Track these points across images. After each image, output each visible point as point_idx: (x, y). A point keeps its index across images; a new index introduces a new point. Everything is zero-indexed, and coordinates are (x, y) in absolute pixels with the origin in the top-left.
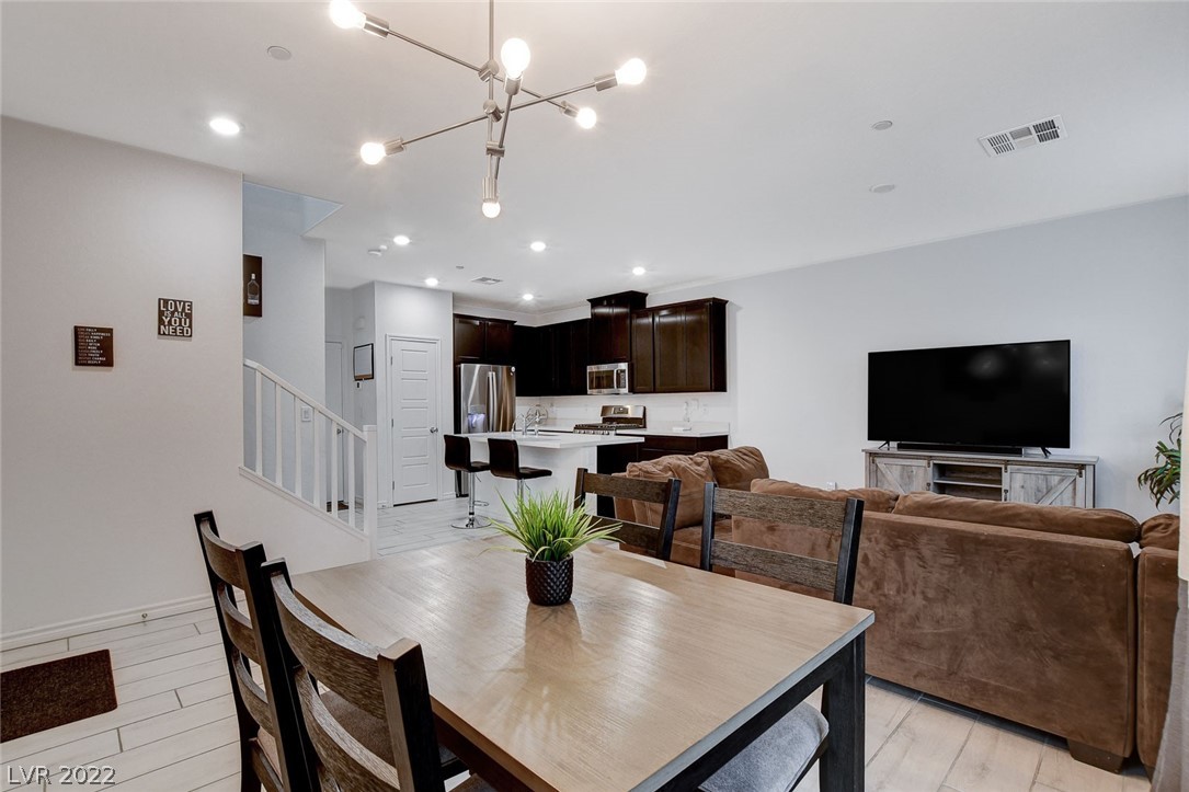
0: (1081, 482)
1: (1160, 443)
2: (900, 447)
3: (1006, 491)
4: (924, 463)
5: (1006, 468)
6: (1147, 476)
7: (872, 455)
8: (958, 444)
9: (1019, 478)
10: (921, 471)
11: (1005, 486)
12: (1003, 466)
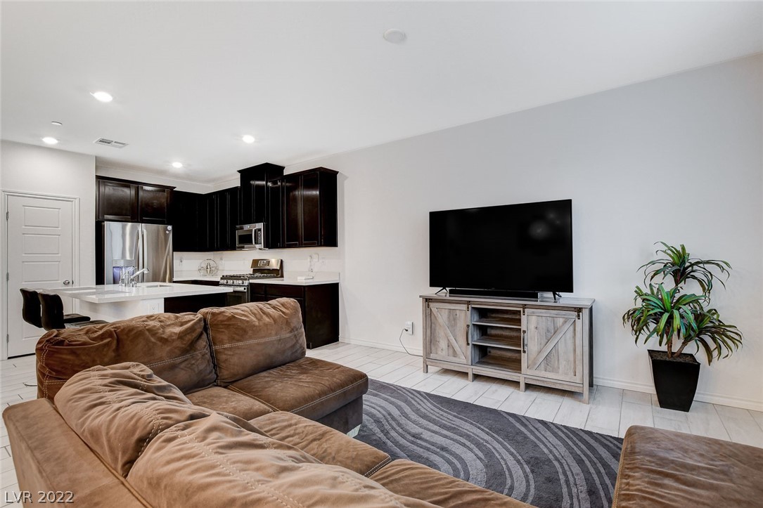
0: (579, 322)
1: (637, 287)
2: (451, 292)
3: (524, 332)
4: (464, 307)
5: (524, 312)
6: (630, 315)
7: (428, 300)
8: (493, 289)
9: (533, 319)
10: (463, 314)
11: (523, 327)
12: (522, 310)
